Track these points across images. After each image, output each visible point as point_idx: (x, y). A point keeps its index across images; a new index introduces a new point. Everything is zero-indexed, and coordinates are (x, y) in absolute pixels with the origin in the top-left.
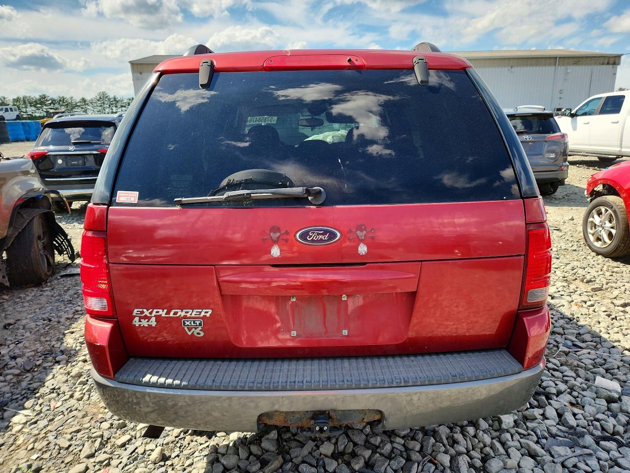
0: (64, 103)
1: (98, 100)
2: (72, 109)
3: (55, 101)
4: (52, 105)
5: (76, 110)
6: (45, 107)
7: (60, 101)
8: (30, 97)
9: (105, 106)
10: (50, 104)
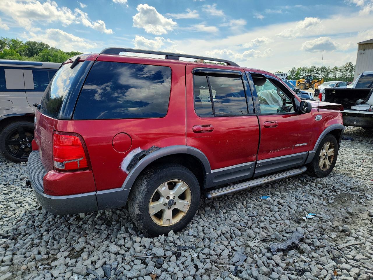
0: (324, 70)
1: (345, 68)
2: (328, 73)
3: (319, 69)
4: (317, 72)
5: (330, 74)
6: (313, 73)
7: (322, 69)
8: (306, 67)
9: (348, 71)
10: (316, 71)
